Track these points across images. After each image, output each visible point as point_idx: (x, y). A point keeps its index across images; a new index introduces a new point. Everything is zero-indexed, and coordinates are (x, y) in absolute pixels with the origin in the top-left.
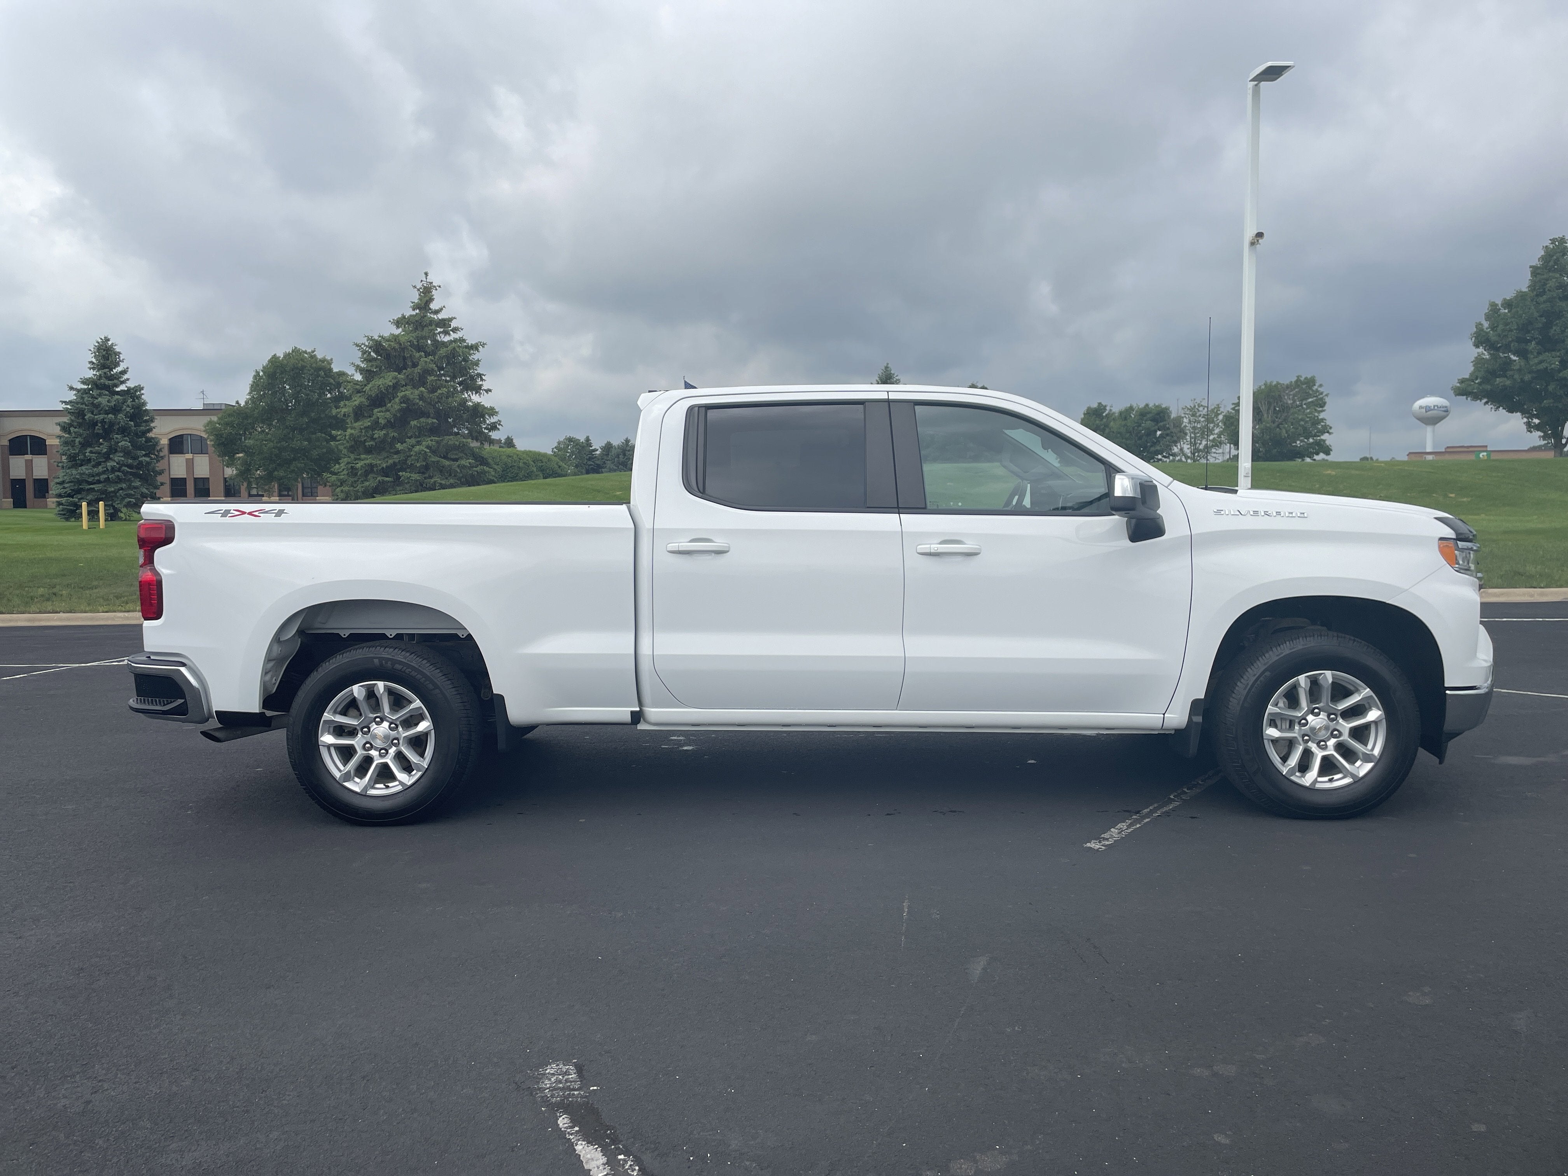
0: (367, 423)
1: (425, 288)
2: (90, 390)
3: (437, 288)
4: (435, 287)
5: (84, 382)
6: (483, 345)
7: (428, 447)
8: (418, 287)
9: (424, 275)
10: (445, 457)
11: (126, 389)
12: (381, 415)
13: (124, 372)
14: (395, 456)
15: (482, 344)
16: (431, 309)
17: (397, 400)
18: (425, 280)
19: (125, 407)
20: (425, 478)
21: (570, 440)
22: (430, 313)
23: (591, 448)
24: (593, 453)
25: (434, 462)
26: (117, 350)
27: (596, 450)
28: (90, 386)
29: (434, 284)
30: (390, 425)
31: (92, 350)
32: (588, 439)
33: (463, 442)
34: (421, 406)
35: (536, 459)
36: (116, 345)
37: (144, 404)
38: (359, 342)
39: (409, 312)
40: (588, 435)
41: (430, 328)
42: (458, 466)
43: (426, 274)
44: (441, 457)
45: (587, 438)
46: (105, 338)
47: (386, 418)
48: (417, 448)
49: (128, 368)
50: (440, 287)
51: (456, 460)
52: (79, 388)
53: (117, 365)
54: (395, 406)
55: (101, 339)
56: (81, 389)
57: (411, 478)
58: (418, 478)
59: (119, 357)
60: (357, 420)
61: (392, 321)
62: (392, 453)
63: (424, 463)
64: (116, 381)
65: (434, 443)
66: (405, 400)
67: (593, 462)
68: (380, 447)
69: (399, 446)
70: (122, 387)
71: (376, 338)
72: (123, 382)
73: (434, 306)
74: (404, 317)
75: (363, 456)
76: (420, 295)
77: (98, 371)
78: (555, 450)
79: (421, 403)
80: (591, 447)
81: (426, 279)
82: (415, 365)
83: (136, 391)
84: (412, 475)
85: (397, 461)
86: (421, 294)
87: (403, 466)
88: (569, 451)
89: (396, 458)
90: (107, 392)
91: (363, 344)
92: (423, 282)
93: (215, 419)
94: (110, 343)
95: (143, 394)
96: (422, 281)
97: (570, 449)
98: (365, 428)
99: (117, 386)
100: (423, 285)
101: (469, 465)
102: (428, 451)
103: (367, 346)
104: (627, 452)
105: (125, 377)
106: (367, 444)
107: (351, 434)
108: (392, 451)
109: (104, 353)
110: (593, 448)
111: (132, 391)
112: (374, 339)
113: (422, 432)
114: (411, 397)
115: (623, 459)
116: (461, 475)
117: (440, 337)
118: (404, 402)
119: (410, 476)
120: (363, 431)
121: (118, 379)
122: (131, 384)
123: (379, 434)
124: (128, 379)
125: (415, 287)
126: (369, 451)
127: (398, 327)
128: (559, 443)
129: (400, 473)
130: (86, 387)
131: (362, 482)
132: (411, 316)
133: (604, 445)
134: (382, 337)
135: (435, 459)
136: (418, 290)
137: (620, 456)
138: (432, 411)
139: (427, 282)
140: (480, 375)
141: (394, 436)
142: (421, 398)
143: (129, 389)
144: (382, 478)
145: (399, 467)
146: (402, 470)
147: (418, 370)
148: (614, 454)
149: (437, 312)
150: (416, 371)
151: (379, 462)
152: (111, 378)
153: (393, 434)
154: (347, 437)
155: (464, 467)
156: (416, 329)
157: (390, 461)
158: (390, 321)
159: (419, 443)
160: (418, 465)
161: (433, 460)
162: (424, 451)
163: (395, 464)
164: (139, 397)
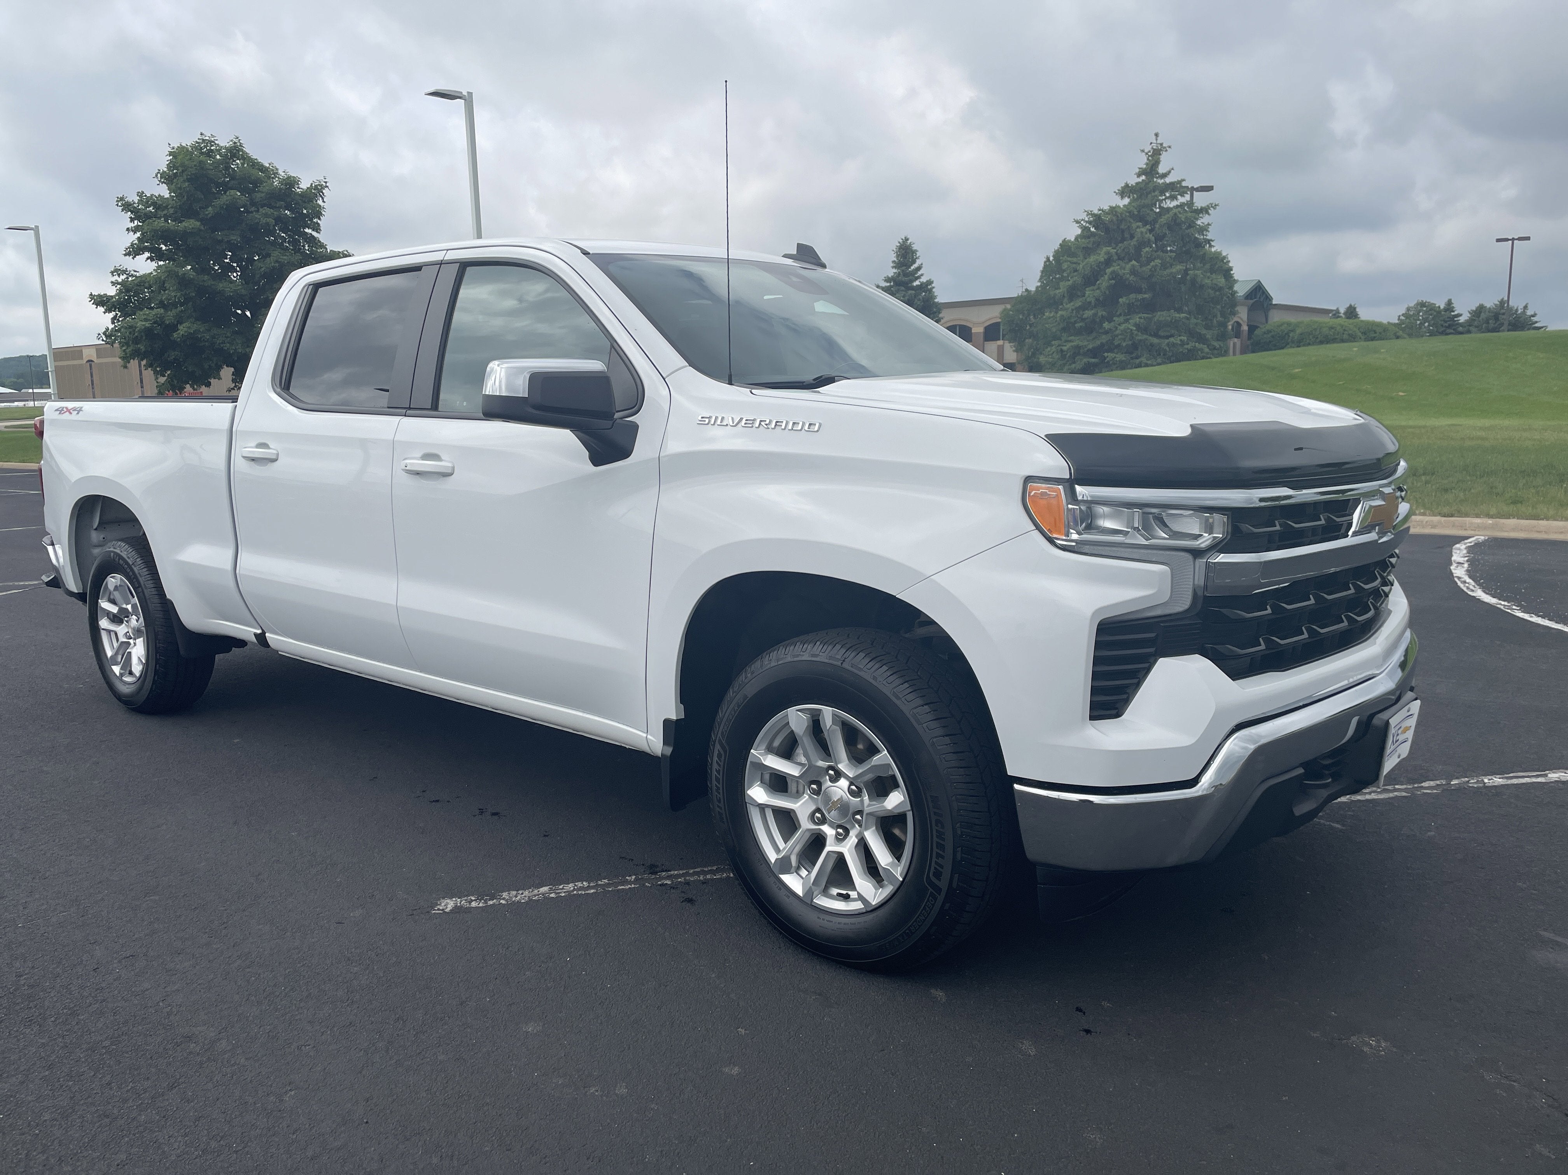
0: (1078, 303)
1: (1154, 150)
2: (891, 287)
3: (1168, 149)
4: (1165, 147)
5: (888, 280)
6: (1215, 206)
7: (1136, 325)
8: (1146, 151)
9: (1154, 137)
10: (1156, 335)
11: (919, 284)
12: (1090, 294)
13: (919, 268)
14: (1104, 336)
15: (1213, 205)
16: (1158, 174)
17: (1106, 277)
18: (1155, 142)
19: (916, 300)
20: (1132, 358)
21: (1422, 304)
22: (1157, 178)
23: (1452, 313)
24: (1455, 319)
25: (1141, 340)
26: (914, 248)
27: (1459, 315)
28: (892, 284)
29: (1164, 145)
30: (1099, 303)
31: (895, 250)
32: (1449, 303)
33: (1176, 317)
34: (1131, 282)
35: (1369, 329)
36: (914, 244)
37: (935, 297)
38: (1079, 218)
39: (1133, 180)
40: (1450, 298)
41: (1153, 194)
42: (1168, 344)
43: (1157, 135)
44: (1151, 335)
45: (1448, 301)
46: (905, 238)
47: (1094, 296)
48: (1123, 327)
49: (922, 264)
50: (1170, 147)
51: (1168, 337)
52: (883, 286)
53: (914, 262)
54: (1104, 282)
55: (902, 239)
56: (886, 286)
57: (1116, 359)
58: (1124, 359)
59: (916, 254)
60: (1071, 300)
61: (1117, 192)
62: (1101, 333)
63: (1130, 343)
64: (911, 277)
65: (1142, 321)
66: (1115, 276)
67: (1454, 330)
68: (1091, 328)
69: (1106, 325)
70: (917, 283)
71: (1096, 212)
72: (919, 277)
73: (1162, 169)
74: (1127, 185)
75: (1072, 338)
76: (1148, 159)
77: (898, 269)
78: (1402, 318)
79: (1132, 278)
80: (1454, 312)
81: (1157, 140)
82: (1132, 237)
83: (927, 285)
84: (1117, 356)
85: (1104, 341)
86: (1150, 158)
87: (1111, 347)
88: (1421, 318)
89: (1104, 339)
90: (903, 288)
91: (1083, 220)
92: (1153, 145)
93: (1009, 306)
94: (909, 242)
95: (934, 288)
96: (1151, 143)
97: (1422, 316)
98: (1076, 308)
99: (912, 281)
100: (1152, 148)
101: (1180, 343)
102: (1135, 328)
103: (1086, 222)
104: (1500, 316)
105: (920, 273)
106: (1076, 325)
107: (1062, 316)
108: (1100, 331)
109: (903, 252)
110: (1456, 313)
111: (924, 285)
112: (1094, 214)
113: (1131, 309)
114: (1121, 272)
115: (1494, 324)
116: (1171, 354)
117: (1166, 203)
118: (1113, 279)
119: (1115, 357)
120: (1074, 312)
121: (914, 276)
122: (924, 279)
123: (1088, 313)
124: (922, 275)
125: (1143, 151)
126: (1079, 332)
127: (1122, 198)
128: (1408, 309)
129: (1106, 354)
130: (889, 284)
131: (1070, 364)
132: (1137, 184)
133: (1475, 309)
134: (1103, 211)
135: (1141, 337)
136: (1147, 154)
137: (1490, 322)
138: (1144, 286)
139: (1157, 144)
140: (1209, 241)
141: (1102, 315)
142: (1133, 272)
143: (922, 284)
144: (1088, 360)
145: (1106, 347)
146: (1110, 350)
147: (1134, 242)
148: (1483, 319)
149: (1164, 176)
150: (1132, 244)
151: (1086, 343)
152: (906, 275)
153: (1101, 313)
154: (1058, 319)
155: (1174, 345)
156: (1140, 197)
157: (1098, 343)
158: (1115, 192)
159: (1127, 321)
160: (1124, 344)
161: (1140, 338)
162: (1129, 329)
163: (1102, 345)
164: (930, 291)
